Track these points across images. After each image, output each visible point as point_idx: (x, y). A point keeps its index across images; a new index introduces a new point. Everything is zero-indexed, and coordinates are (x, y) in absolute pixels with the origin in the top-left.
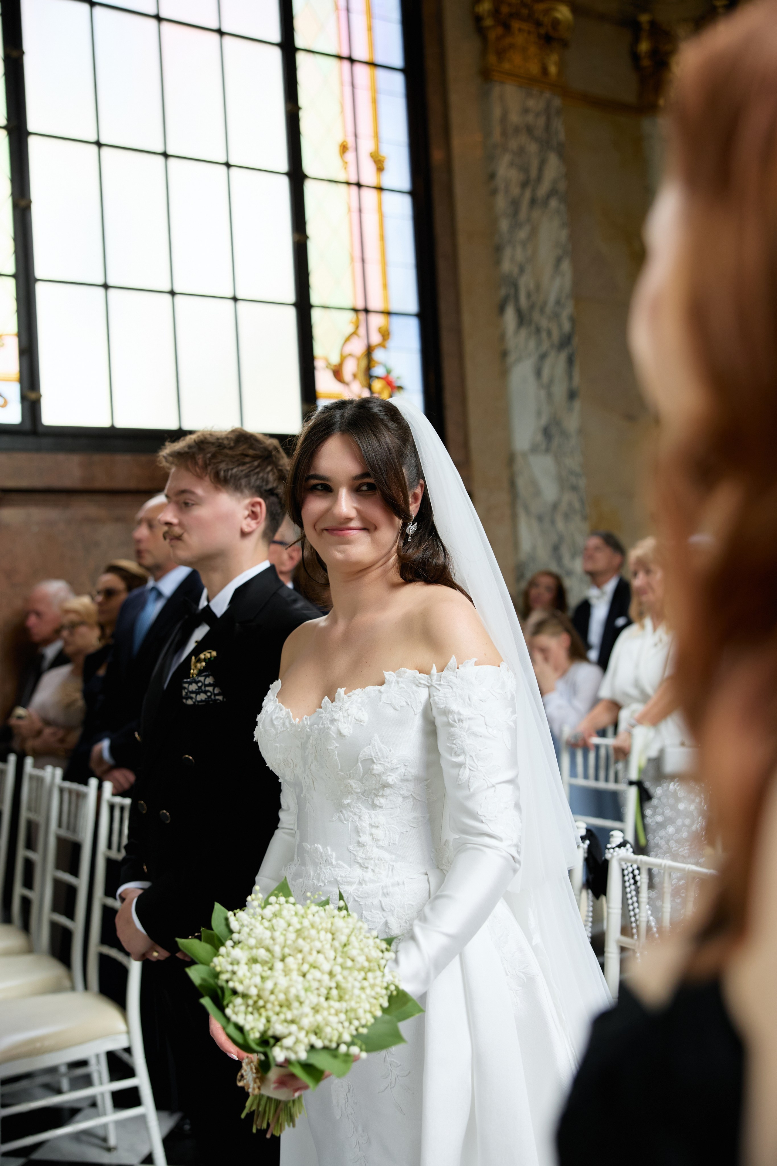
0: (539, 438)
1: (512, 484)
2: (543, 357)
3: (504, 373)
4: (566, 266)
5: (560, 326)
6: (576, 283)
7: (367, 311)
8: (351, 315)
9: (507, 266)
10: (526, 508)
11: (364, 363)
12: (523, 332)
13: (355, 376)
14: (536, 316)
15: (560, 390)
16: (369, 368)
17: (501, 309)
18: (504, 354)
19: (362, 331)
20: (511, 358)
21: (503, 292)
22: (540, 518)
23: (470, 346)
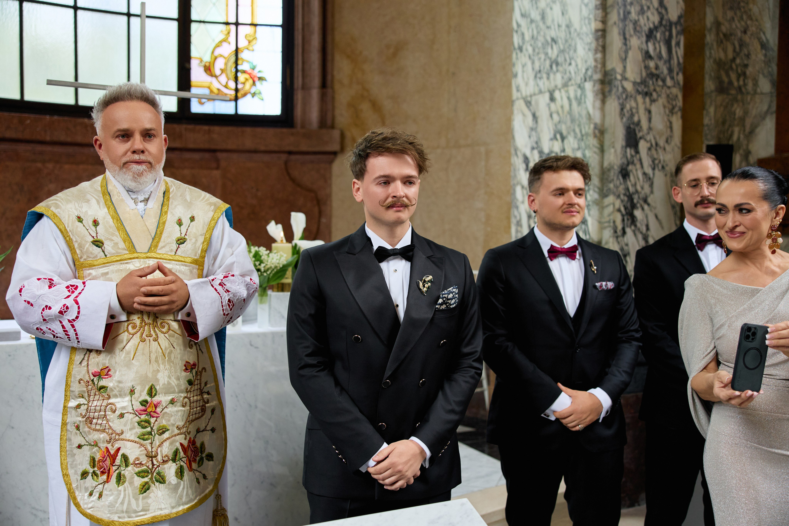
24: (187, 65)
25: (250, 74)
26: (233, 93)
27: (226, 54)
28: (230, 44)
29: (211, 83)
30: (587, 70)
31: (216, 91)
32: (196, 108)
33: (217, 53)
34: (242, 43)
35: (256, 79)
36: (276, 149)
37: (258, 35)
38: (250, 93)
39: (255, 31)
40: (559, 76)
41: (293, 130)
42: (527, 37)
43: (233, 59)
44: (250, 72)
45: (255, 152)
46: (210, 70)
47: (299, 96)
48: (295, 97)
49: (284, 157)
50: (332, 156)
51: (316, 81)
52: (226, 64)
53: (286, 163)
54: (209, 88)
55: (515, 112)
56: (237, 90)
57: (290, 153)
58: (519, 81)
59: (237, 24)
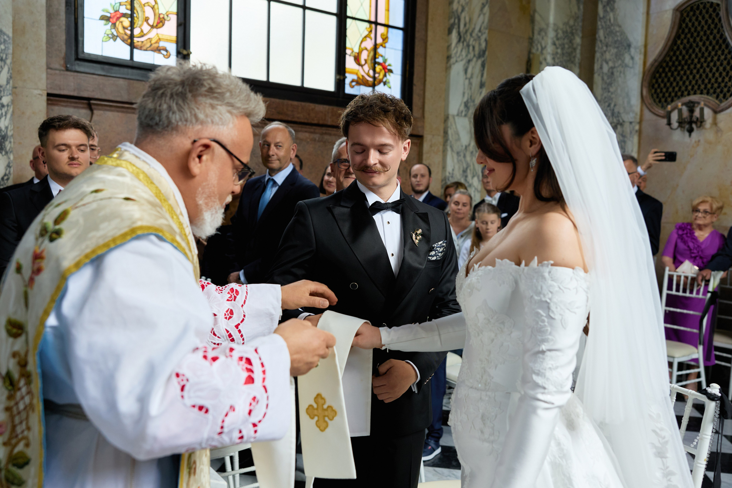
0: (462, 108)
1: (446, 133)
2: (469, 61)
3: (448, 69)
4: (486, 9)
5: (480, 44)
6: (491, 20)
7: (376, 23)
8: (367, 25)
9: (455, 6)
10: (451, 147)
11: (372, 54)
12: (460, 45)
14: (468, 37)
15: (476, 81)
16: (375, 57)
17: (450, 32)
18: (449, 58)
19: (373, 35)
20: (453, 60)
21: (452, 21)
22: (458, 153)
23: (430, 51)
28: (371, 39)
29: (358, 70)
31: (361, 77)
32: (348, 90)
33: (363, 46)
54: (357, 74)
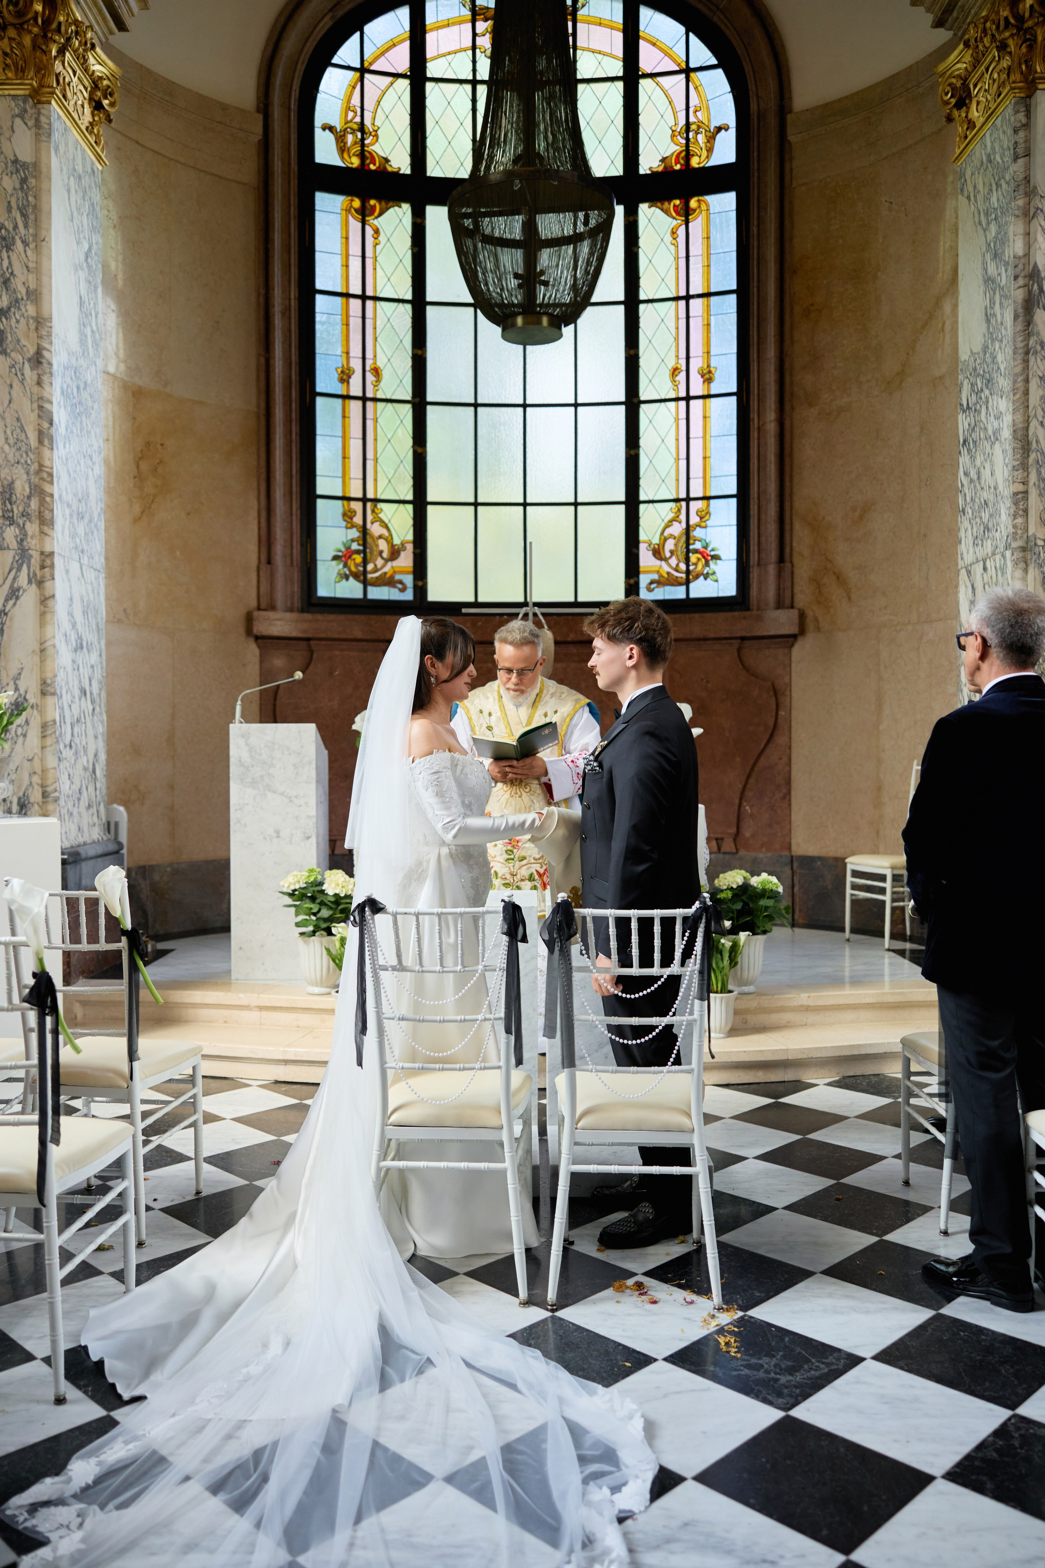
13: (672, 552)
24: (635, 550)
25: (702, 553)
26: (684, 576)
27: (676, 534)
30: (1007, 537)
34: (694, 519)
35: (710, 557)
36: (727, 635)
37: (711, 510)
38: (702, 574)
39: (708, 506)
40: (989, 542)
41: (747, 613)
42: (968, 499)
43: (684, 539)
44: (702, 550)
45: (705, 639)
46: (659, 553)
47: (754, 574)
48: (751, 575)
49: (736, 643)
50: (791, 640)
51: (773, 555)
52: (676, 545)
53: (739, 650)
55: (960, 582)
56: (688, 572)
57: (743, 639)
58: (963, 548)
59: (688, 499)
